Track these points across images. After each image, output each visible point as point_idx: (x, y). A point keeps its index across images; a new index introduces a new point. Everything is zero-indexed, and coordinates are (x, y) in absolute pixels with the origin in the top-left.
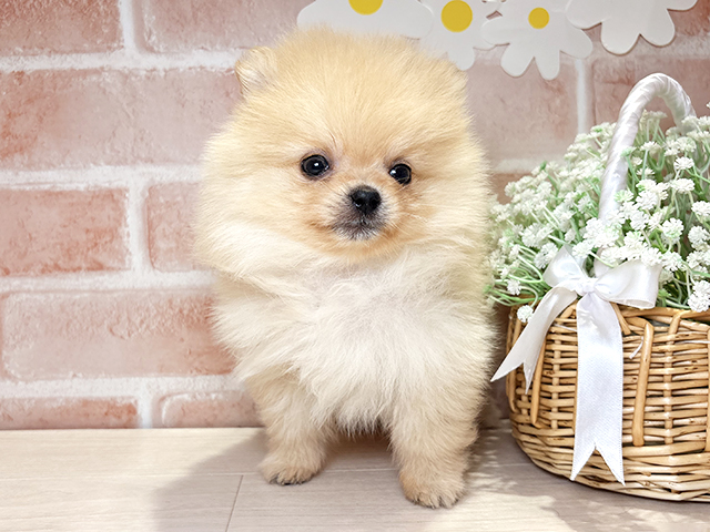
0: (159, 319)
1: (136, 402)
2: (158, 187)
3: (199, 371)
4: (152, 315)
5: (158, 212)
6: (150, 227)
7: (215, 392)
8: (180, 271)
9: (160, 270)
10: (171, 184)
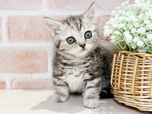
0: (12, 57)
1: (5, 81)
2: (11, 17)
3: (24, 72)
4: (10, 55)
5: (11, 24)
6: (9, 29)
7: (28, 79)
8: (18, 43)
9: (12, 42)
10: (15, 16)
